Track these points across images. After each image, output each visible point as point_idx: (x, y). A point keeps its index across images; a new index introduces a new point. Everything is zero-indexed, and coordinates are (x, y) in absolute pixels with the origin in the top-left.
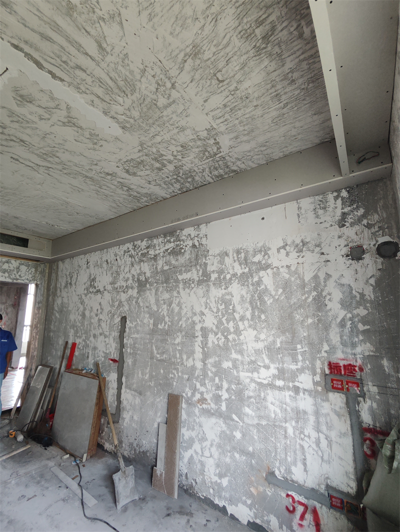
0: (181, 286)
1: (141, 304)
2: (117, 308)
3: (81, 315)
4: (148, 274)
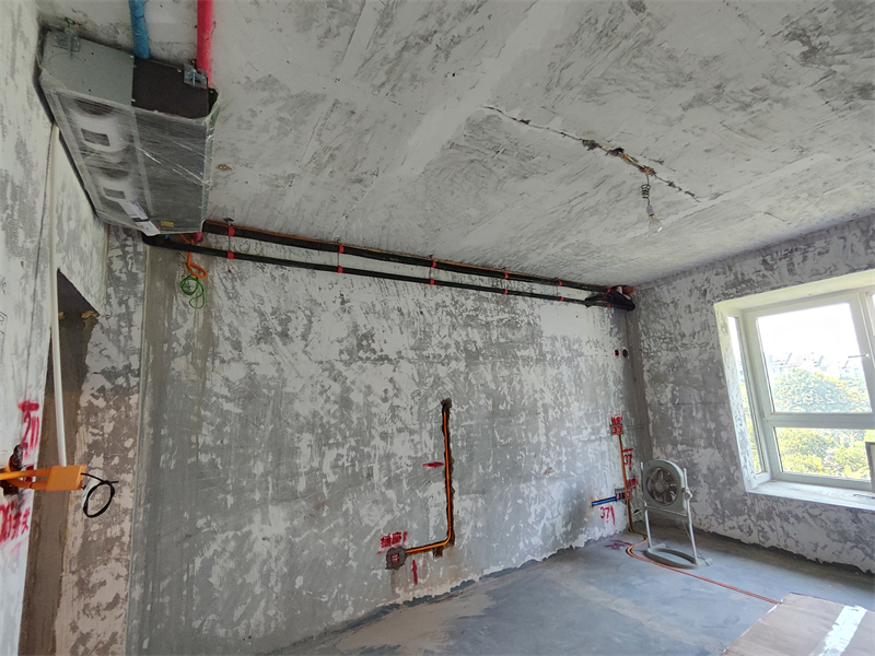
0: (520, 362)
1: (474, 382)
2: (432, 386)
3: (335, 402)
4: (480, 344)
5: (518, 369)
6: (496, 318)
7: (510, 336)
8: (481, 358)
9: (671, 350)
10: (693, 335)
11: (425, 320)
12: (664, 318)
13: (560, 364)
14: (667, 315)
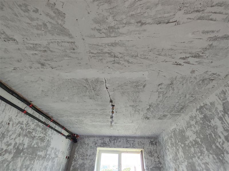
5: (34, 162)
6: (38, 135)
7: (39, 144)
8: (22, 154)
9: (82, 159)
10: (90, 156)
11: (8, 128)
12: (84, 148)
13: (49, 160)
14: (85, 147)
